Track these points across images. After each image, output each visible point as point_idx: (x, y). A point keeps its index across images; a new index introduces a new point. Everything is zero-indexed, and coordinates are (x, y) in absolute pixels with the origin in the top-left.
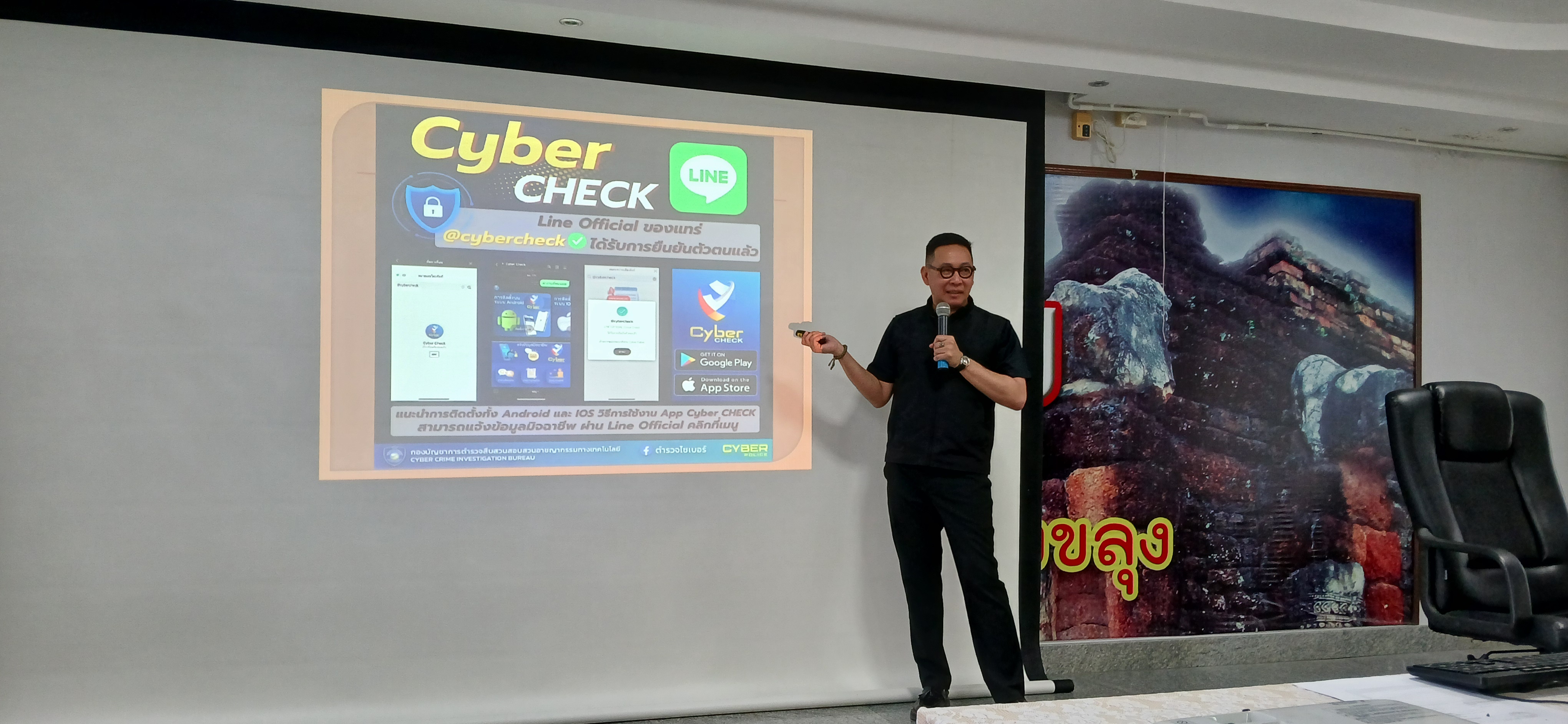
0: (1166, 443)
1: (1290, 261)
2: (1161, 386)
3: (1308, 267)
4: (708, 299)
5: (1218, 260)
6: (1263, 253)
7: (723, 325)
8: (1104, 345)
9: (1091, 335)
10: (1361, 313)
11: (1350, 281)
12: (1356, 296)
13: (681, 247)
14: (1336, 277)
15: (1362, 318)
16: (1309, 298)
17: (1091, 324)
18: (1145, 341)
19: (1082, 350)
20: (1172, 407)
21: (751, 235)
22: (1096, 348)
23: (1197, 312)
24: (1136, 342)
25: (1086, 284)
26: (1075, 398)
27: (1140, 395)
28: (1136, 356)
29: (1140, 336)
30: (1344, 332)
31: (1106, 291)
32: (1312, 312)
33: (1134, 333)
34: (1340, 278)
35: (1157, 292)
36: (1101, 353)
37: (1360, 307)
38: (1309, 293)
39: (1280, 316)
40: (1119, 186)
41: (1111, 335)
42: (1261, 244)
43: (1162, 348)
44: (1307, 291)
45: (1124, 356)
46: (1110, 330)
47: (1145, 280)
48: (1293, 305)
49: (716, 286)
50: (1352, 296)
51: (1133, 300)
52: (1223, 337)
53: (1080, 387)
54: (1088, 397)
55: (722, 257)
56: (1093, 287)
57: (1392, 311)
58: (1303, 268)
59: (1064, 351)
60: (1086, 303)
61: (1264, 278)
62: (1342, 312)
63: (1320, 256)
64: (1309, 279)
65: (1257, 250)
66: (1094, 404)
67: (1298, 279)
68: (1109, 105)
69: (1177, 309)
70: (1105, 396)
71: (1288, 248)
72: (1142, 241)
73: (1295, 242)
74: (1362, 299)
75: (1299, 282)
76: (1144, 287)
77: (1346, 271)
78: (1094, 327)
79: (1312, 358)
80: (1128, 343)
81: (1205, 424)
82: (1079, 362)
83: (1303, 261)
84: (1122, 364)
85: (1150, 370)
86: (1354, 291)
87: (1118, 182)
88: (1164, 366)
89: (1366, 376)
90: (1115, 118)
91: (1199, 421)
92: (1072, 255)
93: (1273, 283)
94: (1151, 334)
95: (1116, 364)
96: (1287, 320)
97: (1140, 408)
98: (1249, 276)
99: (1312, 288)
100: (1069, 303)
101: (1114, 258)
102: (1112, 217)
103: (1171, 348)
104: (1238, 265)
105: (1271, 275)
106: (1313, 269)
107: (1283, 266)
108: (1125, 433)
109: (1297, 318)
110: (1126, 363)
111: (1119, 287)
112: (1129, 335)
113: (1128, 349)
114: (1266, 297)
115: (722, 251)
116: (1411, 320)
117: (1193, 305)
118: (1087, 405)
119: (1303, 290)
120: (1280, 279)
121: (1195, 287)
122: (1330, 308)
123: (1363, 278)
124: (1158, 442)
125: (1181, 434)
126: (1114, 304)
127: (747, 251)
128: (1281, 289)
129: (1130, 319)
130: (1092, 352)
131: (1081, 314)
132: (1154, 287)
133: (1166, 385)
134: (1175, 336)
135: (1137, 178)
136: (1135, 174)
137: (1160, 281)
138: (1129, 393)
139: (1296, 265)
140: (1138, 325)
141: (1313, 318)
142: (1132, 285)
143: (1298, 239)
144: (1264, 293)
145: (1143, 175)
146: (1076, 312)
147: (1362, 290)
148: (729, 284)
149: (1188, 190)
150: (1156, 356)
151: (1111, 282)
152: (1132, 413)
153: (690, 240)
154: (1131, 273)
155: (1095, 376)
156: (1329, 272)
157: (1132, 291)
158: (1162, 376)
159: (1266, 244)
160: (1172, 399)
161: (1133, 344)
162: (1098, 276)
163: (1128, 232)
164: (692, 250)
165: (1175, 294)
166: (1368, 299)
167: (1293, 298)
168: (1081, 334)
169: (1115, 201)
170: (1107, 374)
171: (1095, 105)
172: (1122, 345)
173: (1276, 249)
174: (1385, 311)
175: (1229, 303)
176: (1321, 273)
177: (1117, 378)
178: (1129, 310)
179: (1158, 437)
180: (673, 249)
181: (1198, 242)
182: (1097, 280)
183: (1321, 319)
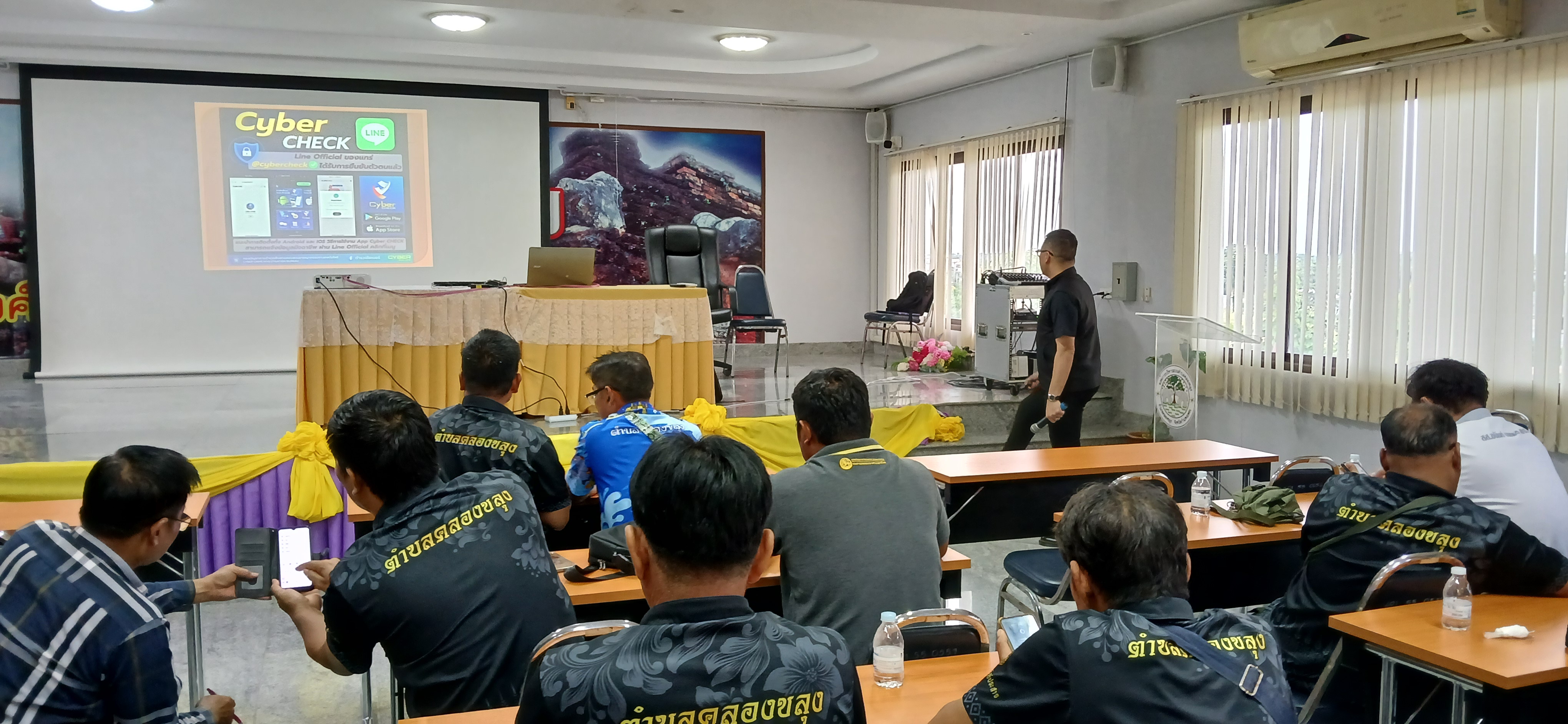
0: (621, 256)
1: (689, 167)
2: (619, 228)
3: (699, 170)
4: (378, 189)
5: (648, 167)
6: (674, 163)
7: (385, 201)
8: (587, 209)
9: (580, 204)
10: (730, 191)
11: (724, 176)
12: (727, 183)
13: (363, 166)
14: (715, 174)
15: (730, 194)
16: (700, 185)
17: (580, 199)
18: (609, 207)
19: (575, 211)
20: (624, 238)
21: (398, 159)
22: (583, 210)
23: (638, 192)
24: (604, 207)
25: (576, 180)
26: (572, 234)
27: (607, 233)
28: (605, 214)
29: (607, 204)
30: (721, 201)
31: (587, 183)
32: (701, 192)
33: (603, 203)
34: (718, 175)
35: (616, 183)
36: (585, 212)
37: (729, 189)
38: (700, 182)
39: (683, 194)
40: (593, 132)
41: (590, 204)
42: (672, 158)
43: (619, 210)
44: (698, 181)
45: (598, 214)
46: (590, 202)
47: (608, 177)
48: (691, 188)
49: (381, 183)
50: (725, 183)
51: (602, 187)
52: (652, 204)
53: (575, 229)
54: (579, 234)
55: (383, 170)
56: (580, 181)
57: (748, 190)
58: (696, 170)
59: (565, 212)
60: (577, 189)
61: (674, 175)
62: (719, 191)
63: (706, 164)
64: (699, 175)
65: (669, 162)
66: (582, 237)
67: (694, 176)
68: (582, 93)
69: (627, 191)
70: (588, 233)
71: (687, 160)
72: (606, 158)
73: (692, 157)
74: (731, 185)
75: (694, 177)
76: (607, 180)
77: (721, 171)
78: (581, 200)
79: (702, 214)
80: (600, 208)
81: (643, 246)
82: (574, 217)
83: (697, 167)
84: (597, 218)
85: (612, 220)
86: (726, 181)
87: (592, 129)
88: (620, 219)
89: (733, 223)
90: (589, 98)
91: (639, 244)
92: (568, 166)
93: (679, 177)
94: (613, 203)
95: (594, 218)
96: (687, 196)
97: (607, 239)
98: (666, 175)
99: (702, 180)
100: (567, 189)
101: (591, 167)
102: (590, 147)
103: (624, 210)
104: (659, 169)
105: (678, 174)
106: (702, 171)
107: (685, 169)
108: (599, 251)
109: (693, 194)
110: (599, 217)
111: (594, 180)
112: (601, 204)
113: (600, 210)
114: (675, 184)
115: (383, 167)
116: (760, 195)
117: (635, 189)
118: (579, 238)
119: (697, 181)
120: (683, 176)
121: (636, 180)
122: (712, 190)
123: (730, 174)
124: (617, 254)
125: (629, 251)
126: (592, 189)
127: (395, 167)
128: (684, 181)
129: (600, 196)
130: (582, 213)
131: (574, 194)
132: (613, 180)
133: (621, 228)
134: (626, 205)
135: (602, 127)
136: (600, 126)
137: (616, 177)
138: (601, 232)
139: (692, 168)
140: (605, 199)
141: (702, 194)
142: (602, 180)
143: (693, 156)
144: (675, 183)
145: (604, 126)
146: (570, 193)
147: (730, 180)
148: (388, 183)
149: (630, 132)
150: (615, 214)
151: (590, 178)
152: (603, 241)
153: (367, 162)
154: (601, 174)
155: (583, 223)
156: (711, 172)
157: (602, 182)
158: (619, 224)
159: (675, 159)
160: (624, 235)
161: (603, 208)
162: (583, 176)
163: (599, 154)
164: (369, 167)
165: (625, 184)
166: (733, 185)
167: (690, 184)
168: (574, 204)
169: (591, 139)
170: (589, 223)
171: (574, 93)
172: (597, 208)
173: (681, 161)
174: (744, 190)
175: (654, 188)
176: (707, 172)
177: (594, 224)
178: (600, 192)
179: (617, 252)
180: (359, 167)
181: (637, 159)
182: (583, 178)
183: (707, 195)
